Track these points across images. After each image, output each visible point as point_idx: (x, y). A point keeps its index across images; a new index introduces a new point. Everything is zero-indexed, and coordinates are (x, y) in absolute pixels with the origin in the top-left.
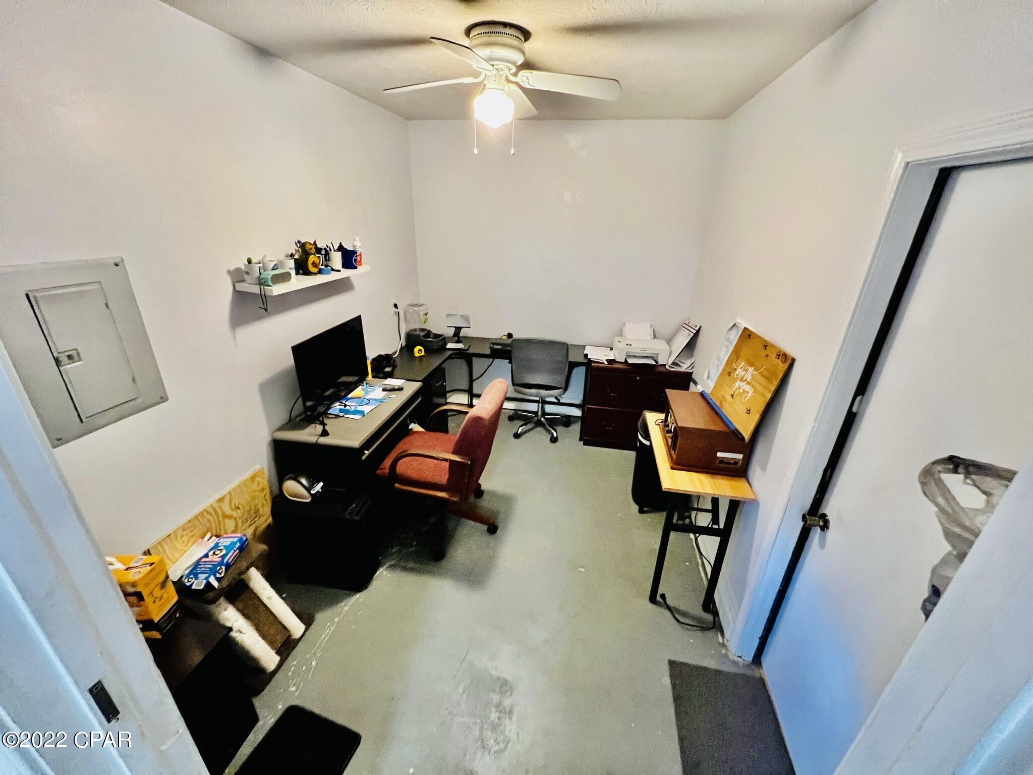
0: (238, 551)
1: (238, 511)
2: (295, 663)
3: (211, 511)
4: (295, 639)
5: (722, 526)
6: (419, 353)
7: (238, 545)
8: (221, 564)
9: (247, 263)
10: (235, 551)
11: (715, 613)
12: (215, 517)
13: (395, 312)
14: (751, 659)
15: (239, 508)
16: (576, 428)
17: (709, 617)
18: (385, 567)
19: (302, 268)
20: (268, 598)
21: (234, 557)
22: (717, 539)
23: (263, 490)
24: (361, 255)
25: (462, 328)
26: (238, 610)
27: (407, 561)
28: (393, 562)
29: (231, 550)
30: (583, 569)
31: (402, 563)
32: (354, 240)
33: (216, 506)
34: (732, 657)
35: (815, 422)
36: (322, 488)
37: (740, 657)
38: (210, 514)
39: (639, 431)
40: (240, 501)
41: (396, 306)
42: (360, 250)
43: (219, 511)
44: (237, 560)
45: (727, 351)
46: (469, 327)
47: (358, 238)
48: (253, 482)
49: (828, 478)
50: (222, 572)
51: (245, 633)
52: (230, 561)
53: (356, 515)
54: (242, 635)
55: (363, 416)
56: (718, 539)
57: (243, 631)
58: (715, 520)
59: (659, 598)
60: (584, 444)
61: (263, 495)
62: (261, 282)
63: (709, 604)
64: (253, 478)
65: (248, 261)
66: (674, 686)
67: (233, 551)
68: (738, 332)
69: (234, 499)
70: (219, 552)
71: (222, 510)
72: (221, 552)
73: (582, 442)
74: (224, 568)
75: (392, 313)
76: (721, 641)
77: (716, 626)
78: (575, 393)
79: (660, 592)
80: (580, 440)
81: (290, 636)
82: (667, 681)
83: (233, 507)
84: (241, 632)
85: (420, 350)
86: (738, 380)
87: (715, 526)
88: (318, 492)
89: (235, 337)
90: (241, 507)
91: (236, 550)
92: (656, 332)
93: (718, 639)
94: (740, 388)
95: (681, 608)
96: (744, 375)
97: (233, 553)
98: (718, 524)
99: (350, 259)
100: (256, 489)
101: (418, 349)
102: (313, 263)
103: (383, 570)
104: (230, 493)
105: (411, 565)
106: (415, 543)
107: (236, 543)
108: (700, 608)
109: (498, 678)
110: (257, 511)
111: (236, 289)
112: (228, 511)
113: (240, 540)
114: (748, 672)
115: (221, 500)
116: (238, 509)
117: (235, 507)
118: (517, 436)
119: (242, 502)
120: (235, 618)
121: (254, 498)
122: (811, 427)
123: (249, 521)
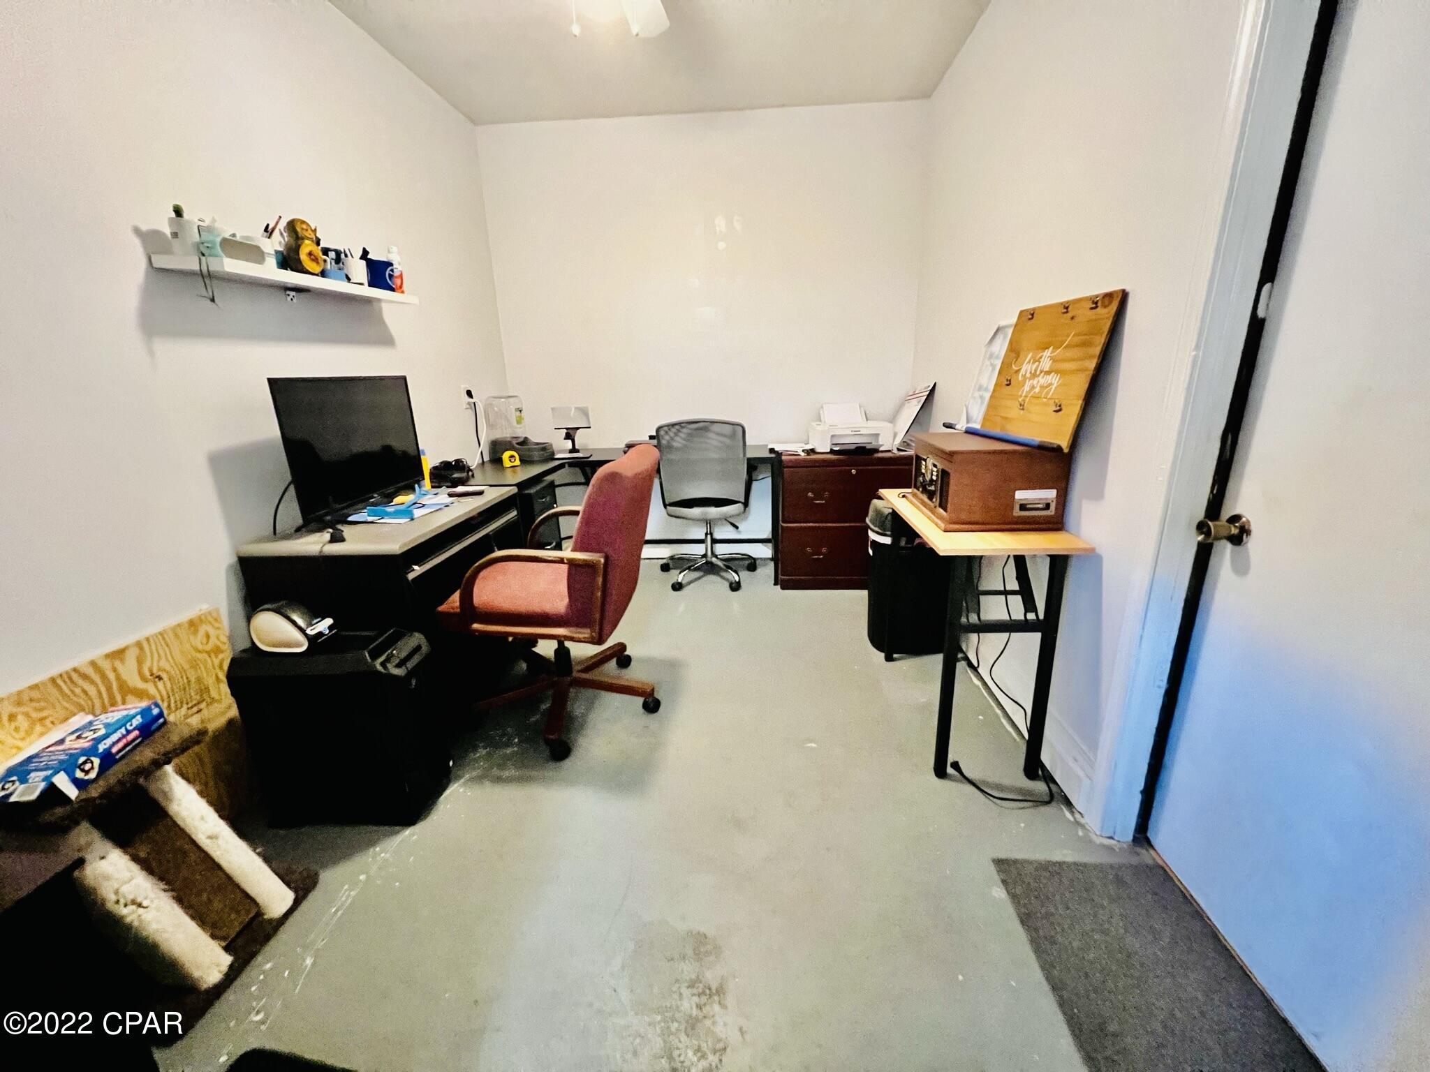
0: (136, 733)
1: (160, 684)
2: (268, 966)
3: (90, 671)
4: (270, 921)
5: (1041, 616)
6: (510, 460)
7: (137, 721)
8: (90, 752)
9: (173, 215)
10: (129, 732)
11: (1049, 779)
12: (103, 689)
13: (469, 403)
14: (1131, 838)
15: (160, 678)
16: (768, 571)
17: (1040, 787)
18: (462, 780)
19: (289, 260)
20: (210, 837)
21: (125, 746)
22: (1036, 637)
23: (217, 651)
24: (401, 276)
25: (578, 428)
26: (135, 859)
27: (501, 766)
28: (475, 774)
29: (120, 728)
30: (813, 745)
31: (495, 771)
32: (389, 252)
33: (106, 665)
34: (1099, 841)
35: (1197, 347)
36: (330, 628)
37: (1111, 838)
38: (92, 682)
39: (869, 527)
40: (163, 663)
41: (469, 394)
42: (400, 268)
43: (111, 676)
44: (133, 747)
45: (993, 369)
46: (590, 428)
47: (395, 249)
48: (196, 632)
49: (1228, 454)
50: (92, 768)
51: (147, 907)
52: (114, 750)
53: (398, 666)
54: (141, 910)
55: (412, 519)
56: (1038, 636)
57: (145, 904)
58: (1029, 605)
59: (950, 770)
60: (783, 588)
61: (217, 662)
62: (202, 252)
63: (1034, 767)
64: (193, 625)
65: (175, 211)
66: (1014, 897)
67: (123, 731)
68: (1005, 338)
69: (149, 658)
70: (92, 733)
71: (118, 678)
72: (94, 733)
73: (779, 587)
74: (96, 761)
75: (465, 406)
76: (1072, 819)
77: (1057, 797)
78: (759, 521)
79: (951, 758)
80: (776, 584)
81: (260, 914)
82: (999, 893)
83: (147, 674)
84: (140, 905)
85: (512, 456)
86: (1028, 380)
87: (1031, 616)
88: (320, 634)
89: (151, 353)
90: (164, 676)
91: (132, 731)
92: (867, 412)
93: (1065, 816)
94: (1033, 387)
95: (990, 780)
96: (1038, 366)
97: (124, 736)
98: (1035, 610)
99: (380, 274)
100: (200, 647)
101: (509, 455)
102: (310, 254)
103: (457, 787)
104: (139, 645)
105: (510, 772)
106: (516, 740)
107: (134, 717)
108: (1022, 774)
109: (690, 933)
110: (204, 690)
111: (155, 265)
112: (135, 681)
113: (145, 712)
114: (1134, 860)
115: (119, 654)
116: (157, 680)
117: (152, 675)
118: (677, 587)
119: (168, 668)
120: (127, 875)
121: (194, 664)
122: (1191, 359)
123: (185, 707)
